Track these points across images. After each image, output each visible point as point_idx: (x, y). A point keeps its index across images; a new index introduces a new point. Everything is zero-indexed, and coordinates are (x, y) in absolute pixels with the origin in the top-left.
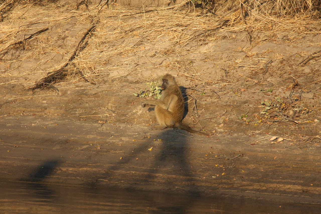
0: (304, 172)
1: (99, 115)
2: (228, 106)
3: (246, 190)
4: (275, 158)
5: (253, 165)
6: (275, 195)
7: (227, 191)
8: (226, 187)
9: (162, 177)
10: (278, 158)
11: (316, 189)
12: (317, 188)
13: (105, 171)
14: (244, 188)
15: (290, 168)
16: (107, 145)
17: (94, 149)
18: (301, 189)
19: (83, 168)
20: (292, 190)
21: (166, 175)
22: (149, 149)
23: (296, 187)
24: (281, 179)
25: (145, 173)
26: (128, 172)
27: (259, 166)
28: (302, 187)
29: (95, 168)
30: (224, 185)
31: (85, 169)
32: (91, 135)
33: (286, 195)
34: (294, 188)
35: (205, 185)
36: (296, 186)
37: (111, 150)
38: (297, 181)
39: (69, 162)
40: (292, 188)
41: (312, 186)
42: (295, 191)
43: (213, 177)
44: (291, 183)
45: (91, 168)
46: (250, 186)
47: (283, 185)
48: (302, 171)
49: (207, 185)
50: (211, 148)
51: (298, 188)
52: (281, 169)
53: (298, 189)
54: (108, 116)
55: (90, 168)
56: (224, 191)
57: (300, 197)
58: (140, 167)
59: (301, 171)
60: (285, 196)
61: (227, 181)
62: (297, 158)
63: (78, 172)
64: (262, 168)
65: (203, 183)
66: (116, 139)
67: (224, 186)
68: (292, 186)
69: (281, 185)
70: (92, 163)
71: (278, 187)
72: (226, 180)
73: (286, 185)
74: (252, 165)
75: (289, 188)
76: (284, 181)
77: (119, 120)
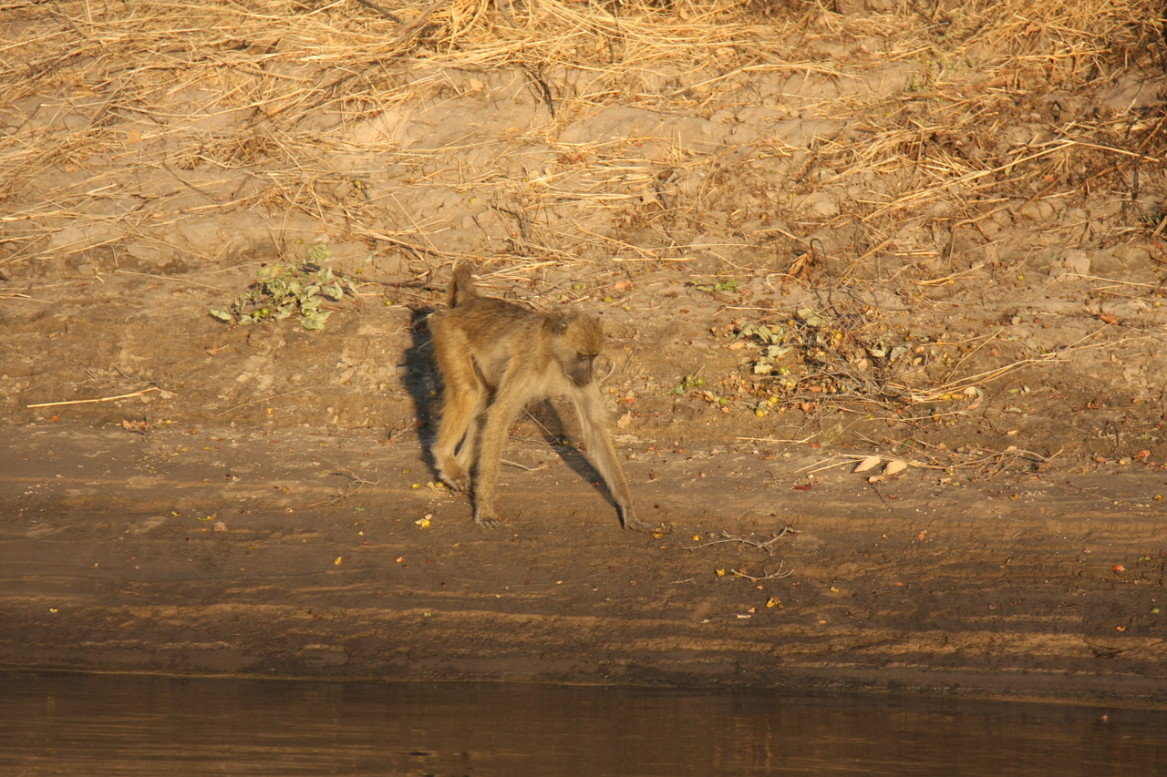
0: (1056, 583)
1: (104, 399)
2: (614, 348)
3: (892, 662)
4: (922, 536)
5: (854, 567)
6: (1006, 672)
7: (818, 665)
8: (806, 651)
9: (546, 627)
10: (933, 535)
11: (1143, 645)
12: (1147, 639)
13: (310, 613)
14: (872, 652)
15: (999, 570)
16: (236, 511)
17: (197, 530)
18: (1085, 645)
19: (218, 606)
20: (1057, 652)
21: (556, 616)
22: (418, 522)
23: (1064, 639)
24: (996, 612)
25: (474, 614)
26: (406, 613)
27: (879, 567)
28: (1090, 640)
29: (265, 601)
30: (796, 644)
31: (227, 607)
32: (142, 478)
33: (1046, 671)
34: (1059, 643)
35: (724, 647)
36: (1067, 636)
37: (272, 532)
38: (1057, 617)
39: (145, 584)
40: (1051, 643)
41: (1124, 632)
42: (1068, 655)
43: (739, 617)
44: (1042, 628)
45: (251, 603)
46: (894, 642)
47: (1016, 636)
48: (1049, 579)
49: (731, 647)
50: (656, 507)
51: (1074, 642)
52: (964, 575)
53: (1073, 648)
54: (145, 399)
55: (244, 603)
56: (807, 668)
57: (1099, 675)
58: (433, 590)
59: (1044, 578)
60: (1044, 674)
61: (799, 631)
62: (1007, 533)
63: (203, 620)
64: (891, 575)
65: (715, 643)
66: (251, 486)
67: (795, 651)
68: (1049, 636)
69: (1008, 634)
70: (238, 586)
71: (999, 642)
72: (798, 626)
73: (1027, 635)
74: (848, 564)
75: (1040, 646)
76: (1010, 618)
77: (200, 415)
